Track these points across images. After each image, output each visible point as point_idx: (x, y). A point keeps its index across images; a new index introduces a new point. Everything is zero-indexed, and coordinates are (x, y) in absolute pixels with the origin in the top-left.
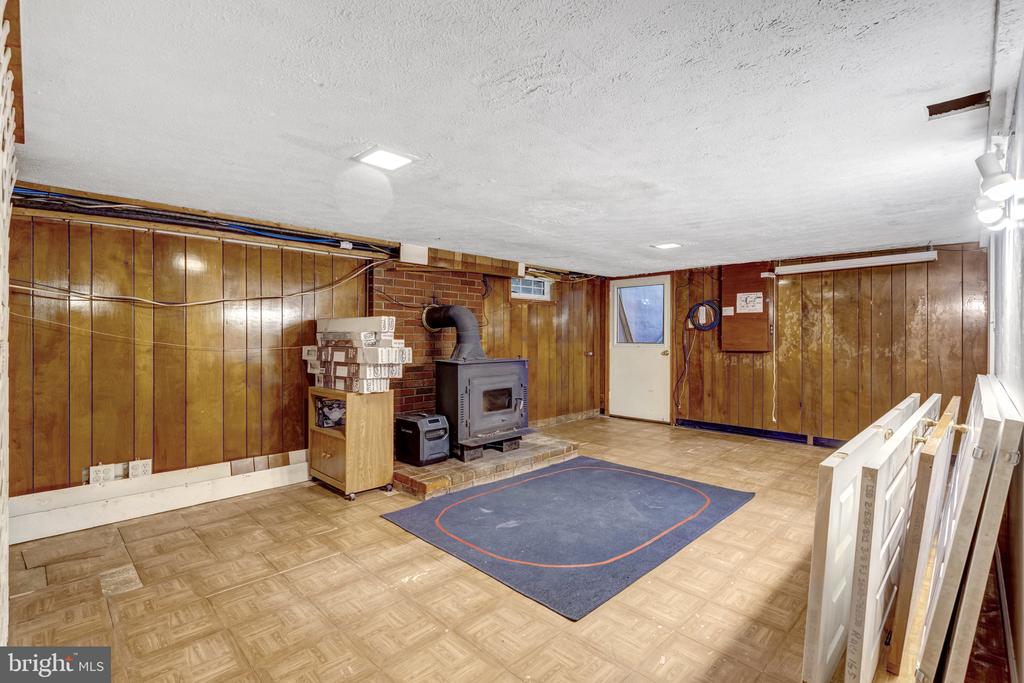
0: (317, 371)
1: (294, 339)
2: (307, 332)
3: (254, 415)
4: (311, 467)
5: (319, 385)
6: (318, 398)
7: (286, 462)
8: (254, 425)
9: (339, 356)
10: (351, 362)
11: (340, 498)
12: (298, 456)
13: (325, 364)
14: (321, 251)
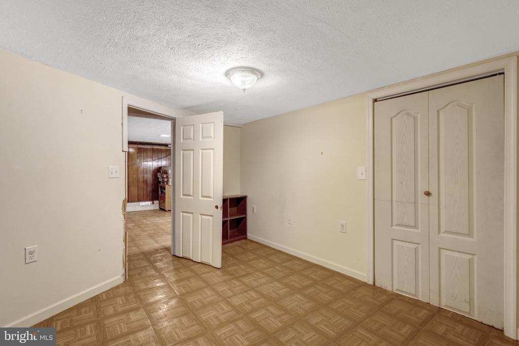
0: (160, 180)
1: (156, 171)
2: (159, 169)
3: (145, 191)
4: (159, 205)
5: (162, 184)
6: (161, 187)
7: (153, 203)
8: (145, 193)
9: (165, 176)
10: (167, 177)
11: (164, 212)
12: (156, 202)
13: (163, 178)
14: (163, 148)
